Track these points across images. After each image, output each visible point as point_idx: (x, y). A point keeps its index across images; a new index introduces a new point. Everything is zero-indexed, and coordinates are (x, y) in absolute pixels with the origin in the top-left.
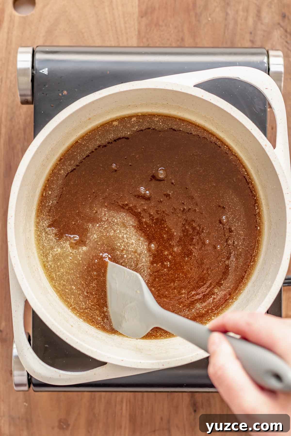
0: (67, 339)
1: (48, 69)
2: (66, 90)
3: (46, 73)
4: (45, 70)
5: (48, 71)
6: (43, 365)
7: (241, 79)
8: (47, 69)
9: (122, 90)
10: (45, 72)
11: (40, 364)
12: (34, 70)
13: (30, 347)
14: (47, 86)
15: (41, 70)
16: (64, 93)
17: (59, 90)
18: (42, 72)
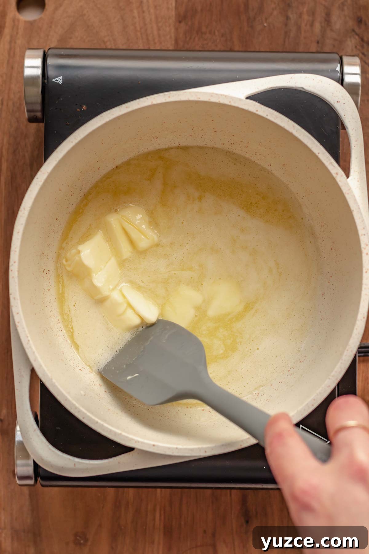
0: (83, 418)
1: (63, 77)
2: (84, 105)
3: (60, 83)
4: (59, 78)
5: (63, 80)
6: (53, 451)
7: (305, 90)
8: (61, 78)
9: (155, 102)
10: (59, 81)
11: (50, 449)
12: (45, 79)
13: (38, 428)
14: (61, 99)
15: (54, 79)
16: (83, 108)
17: (76, 105)
18: (56, 81)
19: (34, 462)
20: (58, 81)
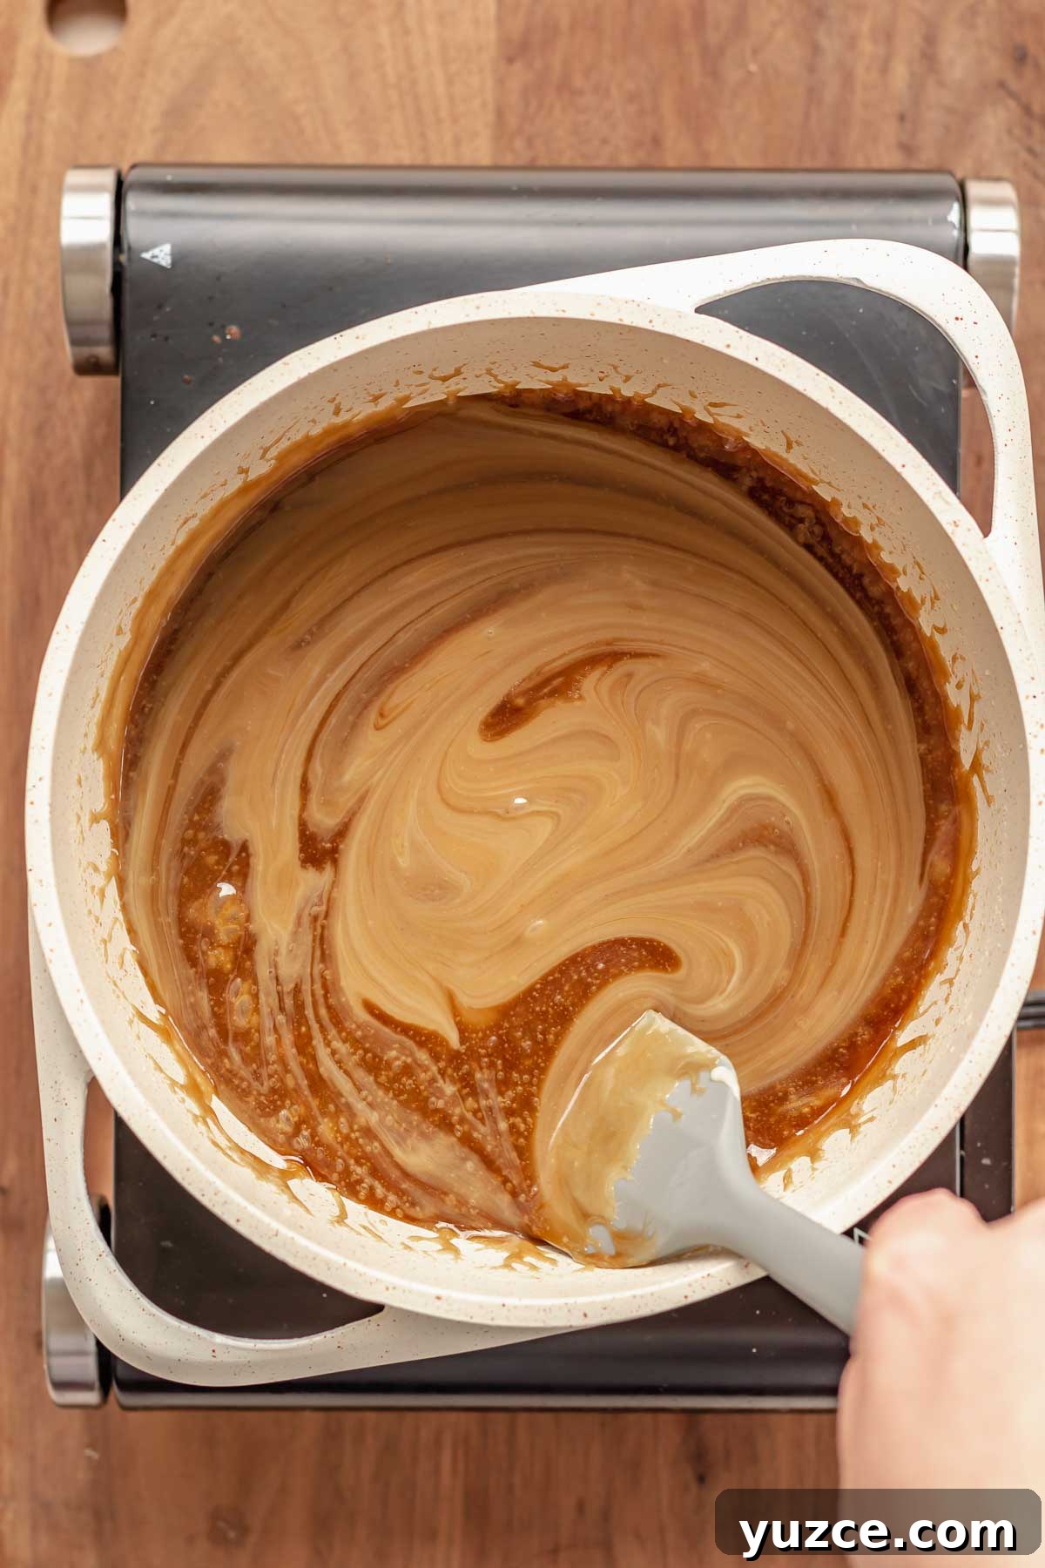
0: (238, 1220)
1: (172, 248)
2: (236, 324)
3: (163, 263)
4: (162, 250)
5: (171, 254)
7: (865, 285)
8: (167, 248)
9: (437, 323)
10: (163, 258)
12: (121, 252)
13: (107, 1248)
14: (168, 309)
15: (147, 251)
16: (230, 334)
17: (211, 324)
18: (153, 257)
19: (98, 1343)
20: (156, 257)
